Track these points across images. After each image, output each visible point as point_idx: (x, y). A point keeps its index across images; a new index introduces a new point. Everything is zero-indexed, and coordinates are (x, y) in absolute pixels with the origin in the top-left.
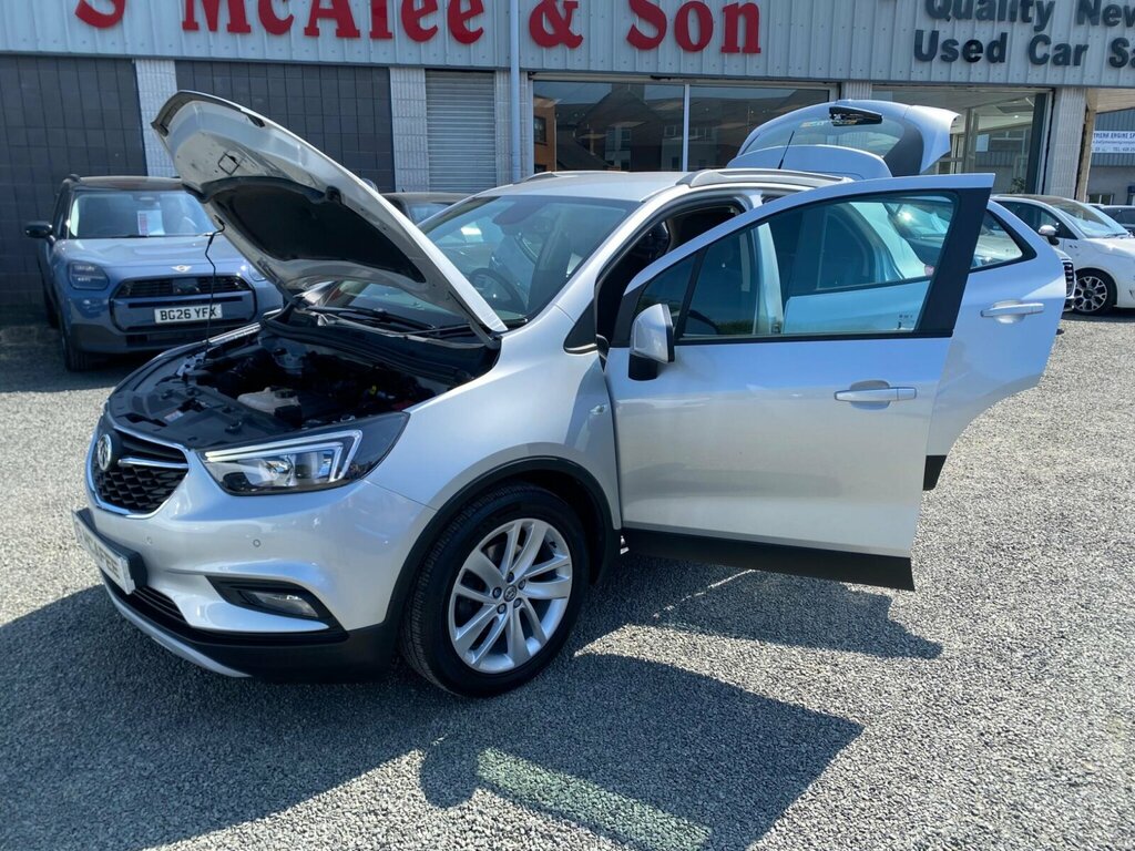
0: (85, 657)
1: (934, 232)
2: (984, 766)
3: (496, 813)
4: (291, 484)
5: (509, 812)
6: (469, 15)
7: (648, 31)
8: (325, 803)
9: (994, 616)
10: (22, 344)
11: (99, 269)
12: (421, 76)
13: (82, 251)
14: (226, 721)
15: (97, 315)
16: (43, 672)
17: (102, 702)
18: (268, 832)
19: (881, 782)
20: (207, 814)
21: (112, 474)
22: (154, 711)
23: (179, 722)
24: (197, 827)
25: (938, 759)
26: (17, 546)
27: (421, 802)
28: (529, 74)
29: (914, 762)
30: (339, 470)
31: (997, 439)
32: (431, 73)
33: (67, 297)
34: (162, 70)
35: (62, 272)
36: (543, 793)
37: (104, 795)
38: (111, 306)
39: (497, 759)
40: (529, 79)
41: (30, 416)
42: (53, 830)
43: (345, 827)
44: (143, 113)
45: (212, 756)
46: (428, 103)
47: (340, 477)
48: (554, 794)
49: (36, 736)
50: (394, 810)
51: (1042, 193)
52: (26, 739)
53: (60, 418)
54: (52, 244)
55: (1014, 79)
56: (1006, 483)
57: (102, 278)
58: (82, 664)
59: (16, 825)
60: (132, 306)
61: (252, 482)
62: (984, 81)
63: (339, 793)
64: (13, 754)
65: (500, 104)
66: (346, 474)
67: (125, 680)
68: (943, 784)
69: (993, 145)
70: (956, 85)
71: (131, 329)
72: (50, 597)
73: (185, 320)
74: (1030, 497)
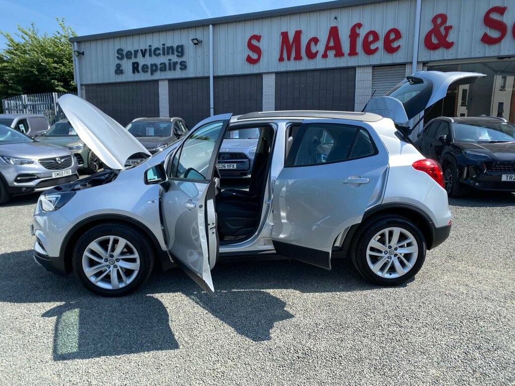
6: (394, 40)
7: (495, 34)
12: (370, 70)
28: (423, 64)
32: (375, 68)
34: (271, 77)
46: (373, 81)
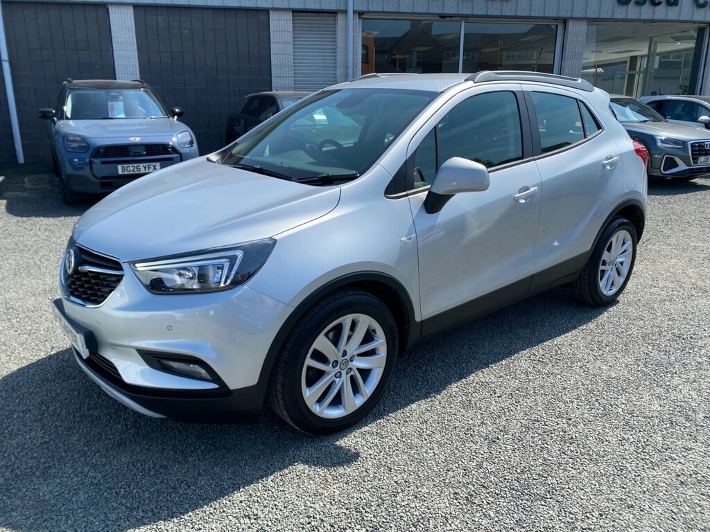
0: (62, 396)
1: (627, 120)
2: (681, 500)
3: (333, 521)
4: (195, 287)
5: (341, 521)
8: (215, 509)
9: (680, 387)
10: (38, 187)
11: (84, 139)
12: (289, 16)
13: (73, 127)
14: (151, 445)
15: (82, 169)
16: (34, 406)
17: (70, 429)
18: (175, 528)
19: (607, 509)
20: (135, 512)
21: (75, 276)
22: (104, 436)
23: (120, 445)
24: (128, 522)
25: (647, 493)
26: (24, 318)
27: (280, 510)
28: (359, 15)
29: (630, 495)
30: (227, 278)
31: (673, 261)
32: (296, 14)
33: (63, 157)
34: (125, 12)
35: (61, 140)
36: (365, 507)
37: (67, 496)
38: (91, 163)
39: (334, 480)
40: (359, 18)
41: (39, 233)
42: (31, 520)
43: (228, 527)
44: (113, 40)
45: (140, 470)
47: (227, 284)
48: (373, 508)
49: (26, 451)
50: (262, 516)
51: (700, 95)
52: (18, 453)
53: (58, 234)
54: (55, 123)
55: (684, 17)
56: (682, 291)
57: (85, 145)
58: (59, 401)
59: (7, 515)
60: (103, 163)
61: (168, 285)
62: (663, 18)
63: (224, 501)
64: (10, 464)
65: (340, 34)
66: (232, 281)
67: (86, 413)
68: (652, 512)
69: (661, 64)
70: (644, 21)
71: (103, 178)
72: (42, 353)
73: (137, 172)
74: (700, 302)
